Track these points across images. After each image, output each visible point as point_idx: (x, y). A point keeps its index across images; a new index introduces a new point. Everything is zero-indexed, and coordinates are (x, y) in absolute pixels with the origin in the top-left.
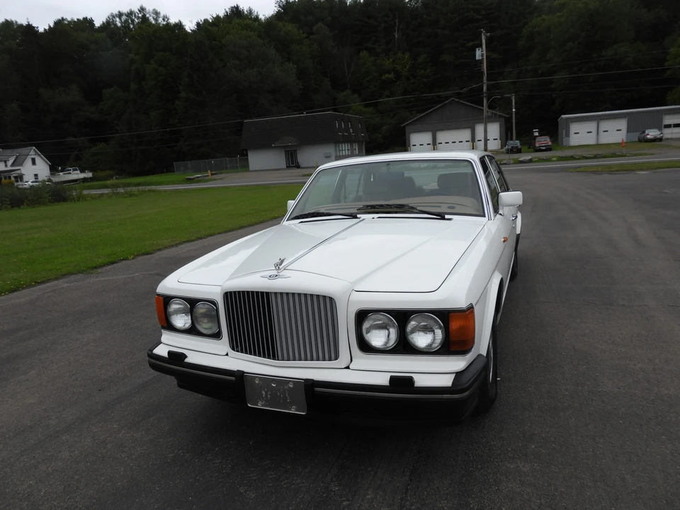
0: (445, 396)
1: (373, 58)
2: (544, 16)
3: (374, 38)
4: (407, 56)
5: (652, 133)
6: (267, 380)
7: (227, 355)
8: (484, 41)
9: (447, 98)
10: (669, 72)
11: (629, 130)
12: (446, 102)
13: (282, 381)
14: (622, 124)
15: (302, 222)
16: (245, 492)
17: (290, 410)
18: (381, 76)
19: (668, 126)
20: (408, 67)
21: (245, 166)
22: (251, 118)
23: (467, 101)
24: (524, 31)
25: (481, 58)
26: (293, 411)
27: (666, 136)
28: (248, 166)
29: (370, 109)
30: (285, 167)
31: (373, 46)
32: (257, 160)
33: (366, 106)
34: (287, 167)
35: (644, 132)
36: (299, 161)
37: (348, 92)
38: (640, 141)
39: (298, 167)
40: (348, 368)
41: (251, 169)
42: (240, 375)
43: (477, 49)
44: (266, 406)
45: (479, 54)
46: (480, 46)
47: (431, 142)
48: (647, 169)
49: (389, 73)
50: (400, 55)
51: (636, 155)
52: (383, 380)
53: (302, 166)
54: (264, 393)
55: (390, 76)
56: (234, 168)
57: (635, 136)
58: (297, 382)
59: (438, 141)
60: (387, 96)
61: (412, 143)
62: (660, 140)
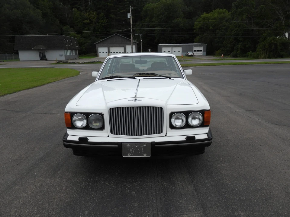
0: (206, 142)
1: (79, 12)
2: (151, 4)
3: (79, 3)
4: (95, 13)
5: (190, 53)
6: (133, 145)
7: (108, 136)
8: (131, 11)
9: (113, 33)
10: (195, 31)
11: (183, 52)
12: (113, 35)
13: (141, 144)
14: (180, 49)
15: (108, 81)
16: (130, 192)
17: (143, 156)
18: (83, 21)
19: (195, 51)
20: (95, 18)
21: (17, 58)
22: (18, 35)
23: (122, 35)
24: (144, 8)
25: (129, 18)
26: (145, 156)
27: (195, 55)
28: (19, 59)
29: (79, 35)
30: (39, 60)
31: (79, 7)
32: (23, 55)
33: (77, 34)
34: (40, 60)
35: (188, 52)
36: (46, 57)
37: (68, 26)
38: (186, 56)
39: (46, 60)
40: (166, 136)
41: (20, 60)
42: (120, 144)
43: (128, 14)
44: (132, 156)
45: (129, 16)
46: (129, 12)
47: (107, 52)
48: (193, 66)
49: (87, 20)
50: (92, 12)
51: (186, 61)
52: (183, 139)
53: (48, 59)
54: (131, 150)
55: (88, 21)
56: (11, 59)
57: (185, 54)
58: (147, 143)
59: (111, 51)
60: (87, 30)
61: (99, 52)
62: (193, 56)
